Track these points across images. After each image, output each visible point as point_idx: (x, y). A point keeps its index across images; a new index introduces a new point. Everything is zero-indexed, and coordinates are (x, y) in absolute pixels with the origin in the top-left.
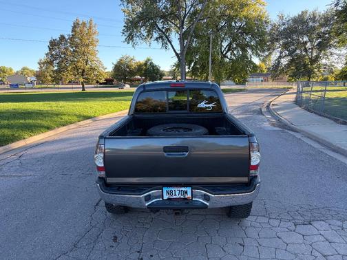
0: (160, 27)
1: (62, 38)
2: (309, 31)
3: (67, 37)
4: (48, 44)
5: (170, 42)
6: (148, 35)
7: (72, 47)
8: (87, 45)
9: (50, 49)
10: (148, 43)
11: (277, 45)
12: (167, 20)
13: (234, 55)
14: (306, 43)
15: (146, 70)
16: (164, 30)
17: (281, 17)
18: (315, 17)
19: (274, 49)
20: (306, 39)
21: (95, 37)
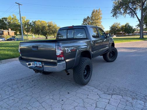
0: (131, 7)
1: (88, 17)
3: (90, 17)
4: (83, 20)
5: (136, 14)
6: (124, 12)
7: (91, 21)
8: (97, 20)
9: (83, 22)
10: (124, 16)
12: (135, 4)
15: (125, 29)
16: (133, 9)
21: (101, 16)
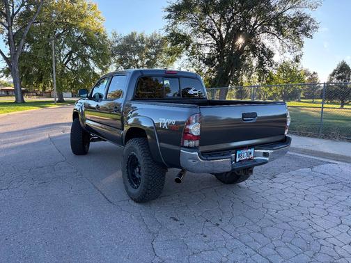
2: (140, 50)
11: (112, 60)
13: (76, 66)
14: (137, 61)
17: (115, 35)
18: (143, 39)
19: (110, 64)
20: (137, 57)
